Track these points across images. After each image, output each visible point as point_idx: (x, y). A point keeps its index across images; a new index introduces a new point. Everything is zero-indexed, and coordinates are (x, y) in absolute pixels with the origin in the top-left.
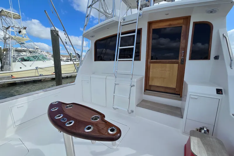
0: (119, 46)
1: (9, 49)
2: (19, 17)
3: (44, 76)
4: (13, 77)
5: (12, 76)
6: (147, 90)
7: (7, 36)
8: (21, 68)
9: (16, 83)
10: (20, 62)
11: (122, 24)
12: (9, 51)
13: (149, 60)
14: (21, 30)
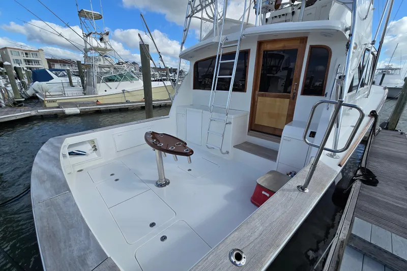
0: (218, 75)
1: (93, 65)
2: (100, 17)
3: (130, 103)
4: (98, 103)
5: (97, 101)
6: (252, 130)
7: (88, 46)
8: (106, 91)
9: (101, 111)
10: (104, 84)
11: (223, 46)
12: (93, 68)
13: (257, 92)
14: (104, 37)
